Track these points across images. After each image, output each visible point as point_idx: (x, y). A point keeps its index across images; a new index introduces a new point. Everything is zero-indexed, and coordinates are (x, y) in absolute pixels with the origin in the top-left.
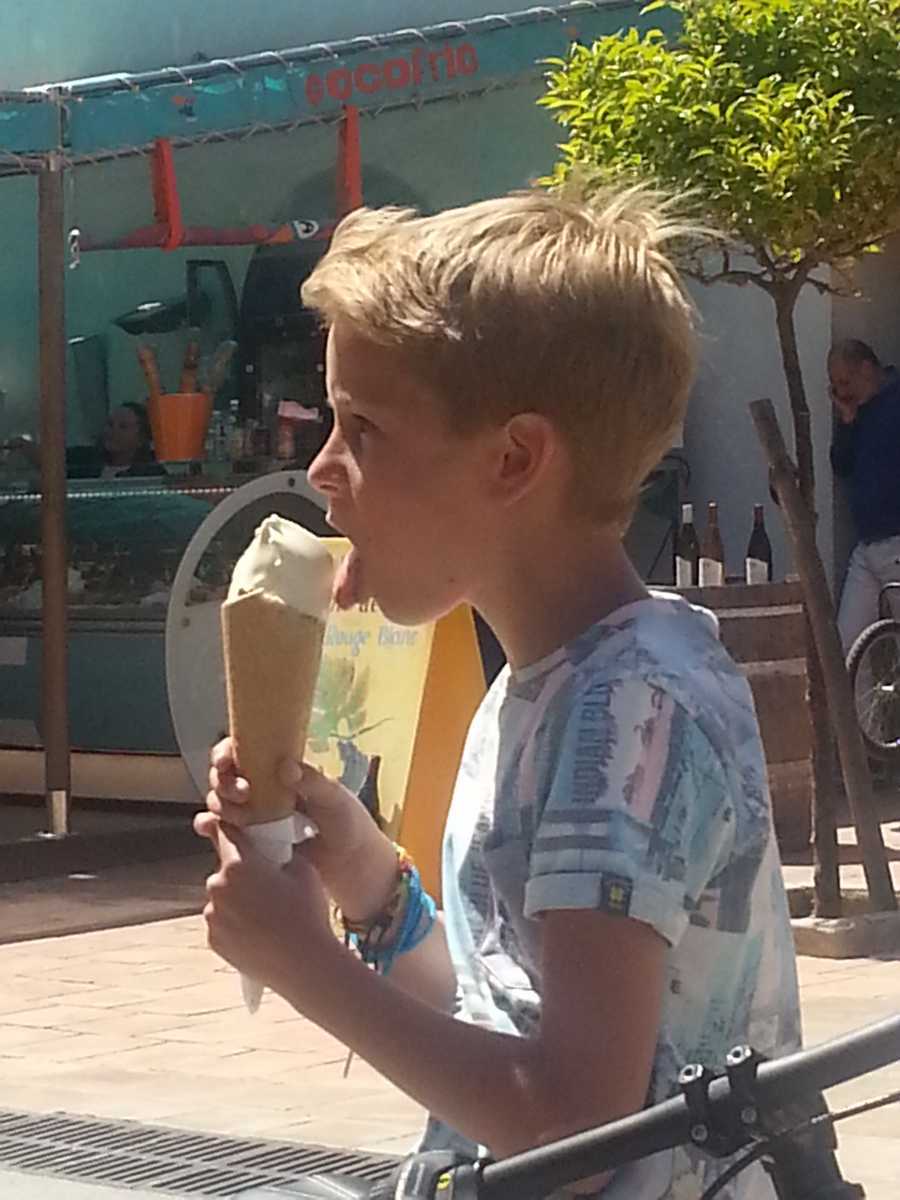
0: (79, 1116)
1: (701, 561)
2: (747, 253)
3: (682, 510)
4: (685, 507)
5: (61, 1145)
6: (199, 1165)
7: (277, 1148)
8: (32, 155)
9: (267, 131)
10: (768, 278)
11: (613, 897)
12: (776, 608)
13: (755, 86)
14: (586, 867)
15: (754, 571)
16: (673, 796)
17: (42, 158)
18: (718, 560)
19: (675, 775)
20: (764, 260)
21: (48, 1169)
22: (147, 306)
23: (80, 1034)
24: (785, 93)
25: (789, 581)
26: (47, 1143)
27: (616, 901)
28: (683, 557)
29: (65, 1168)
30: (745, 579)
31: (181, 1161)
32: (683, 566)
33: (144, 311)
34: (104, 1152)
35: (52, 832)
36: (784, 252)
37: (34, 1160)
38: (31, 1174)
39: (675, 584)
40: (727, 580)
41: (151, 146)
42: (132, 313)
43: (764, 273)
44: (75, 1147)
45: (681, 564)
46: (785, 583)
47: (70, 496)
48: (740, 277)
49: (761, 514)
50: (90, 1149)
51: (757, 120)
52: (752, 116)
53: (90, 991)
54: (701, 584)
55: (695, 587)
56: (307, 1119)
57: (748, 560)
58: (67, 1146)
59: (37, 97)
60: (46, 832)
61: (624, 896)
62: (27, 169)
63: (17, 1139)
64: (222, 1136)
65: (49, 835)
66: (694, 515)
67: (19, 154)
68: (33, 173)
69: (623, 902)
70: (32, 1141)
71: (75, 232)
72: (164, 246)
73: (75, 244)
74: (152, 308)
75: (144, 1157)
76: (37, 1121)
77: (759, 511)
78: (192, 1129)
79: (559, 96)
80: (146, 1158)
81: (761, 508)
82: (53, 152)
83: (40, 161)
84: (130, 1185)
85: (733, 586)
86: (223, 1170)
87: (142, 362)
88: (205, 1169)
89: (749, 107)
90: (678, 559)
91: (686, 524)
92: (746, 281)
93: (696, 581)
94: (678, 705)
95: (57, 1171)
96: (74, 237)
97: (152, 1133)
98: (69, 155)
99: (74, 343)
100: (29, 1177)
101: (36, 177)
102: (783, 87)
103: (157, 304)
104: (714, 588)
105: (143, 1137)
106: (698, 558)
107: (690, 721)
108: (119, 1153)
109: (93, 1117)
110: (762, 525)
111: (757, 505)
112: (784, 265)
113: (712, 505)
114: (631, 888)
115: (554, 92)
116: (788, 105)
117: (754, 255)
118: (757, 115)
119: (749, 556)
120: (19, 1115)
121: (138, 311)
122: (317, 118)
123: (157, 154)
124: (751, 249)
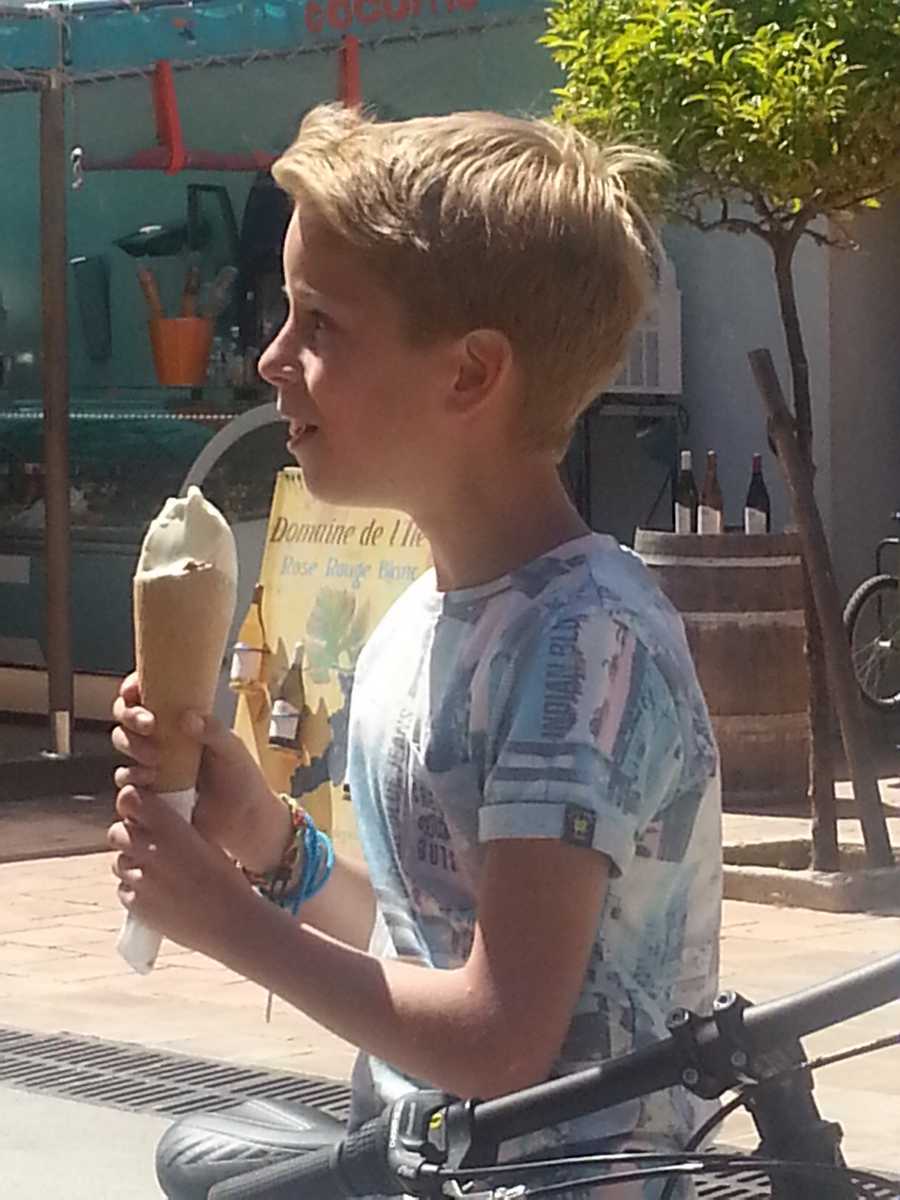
0: (83, 1036)
1: (700, 508)
2: (745, 202)
3: (681, 457)
4: (683, 453)
5: (65, 1066)
6: (202, 1091)
7: (279, 1077)
8: (33, 71)
9: (267, 58)
10: (766, 227)
11: (577, 829)
12: (773, 559)
13: (753, 34)
14: (550, 799)
15: (753, 521)
16: (632, 732)
17: (43, 75)
18: (716, 509)
19: (635, 711)
20: (763, 209)
21: (53, 1088)
22: (147, 229)
23: (85, 955)
24: (783, 42)
25: (786, 532)
26: (51, 1062)
27: (579, 832)
28: (681, 503)
29: (71, 1088)
30: (744, 528)
31: (184, 1086)
32: (682, 513)
33: (144, 233)
34: (108, 1074)
35: (56, 752)
36: (782, 203)
37: (38, 1079)
38: (37, 1093)
39: (674, 530)
40: (726, 529)
41: (152, 67)
42: (133, 235)
43: (762, 222)
44: (80, 1067)
45: (680, 511)
46: (784, 534)
47: (73, 416)
48: (737, 226)
49: (760, 466)
50: (95, 1070)
51: (754, 69)
52: (749, 64)
53: (95, 912)
54: (700, 532)
55: (693, 534)
56: (309, 1050)
57: (747, 510)
58: (71, 1067)
59: (38, 14)
60: (50, 752)
61: (588, 827)
62: (28, 85)
63: (22, 1058)
64: (226, 1063)
65: (53, 755)
66: (693, 463)
67: (21, 70)
68: (35, 89)
69: (586, 834)
70: (36, 1060)
71: (78, 151)
72: (167, 168)
73: (78, 163)
74: (152, 231)
75: (147, 1080)
76: (42, 1040)
77: (757, 462)
78: (196, 1055)
79: (559, 34)
80: (150, 1082)
81: (759, 458)
82: (54, 70)
83: (40, 78)
84: (133, 1108)
85: (731, 534)
86: (226, 1097)
87: (143, 285)
88: (207, 1095)
89: (747, 56)
90: (677, 505)
91: (685, 471)
92: (744, 231)
93: (694, 529)
94: (639, 642)
95: (61, 1091)
96: (76, 157)
97: (156, 1057)
98: (71, 74)
99: (77, 263)
100: (33, 1095)
101: (38, 95)
102: (779, 36)
103: (158, 228)
104: (712, 536)
105: (145, 1060)
106: (697, 506)
107: (649, 658)
108: (123, 1075)
109: (98, 1038)
110: (760, 474)
111: (756, 455)
112: (782, 215)
113: (711, 453)
114: (594, 820)
115: (554, 31)
116: (785, 54)
117: (752, 203)
118: (754, 63)
119: (749, 505)
120: (24, 1033)
121: (139, 233)
122: (315, 47)
123: (158, 76)
124: (749, 197)
